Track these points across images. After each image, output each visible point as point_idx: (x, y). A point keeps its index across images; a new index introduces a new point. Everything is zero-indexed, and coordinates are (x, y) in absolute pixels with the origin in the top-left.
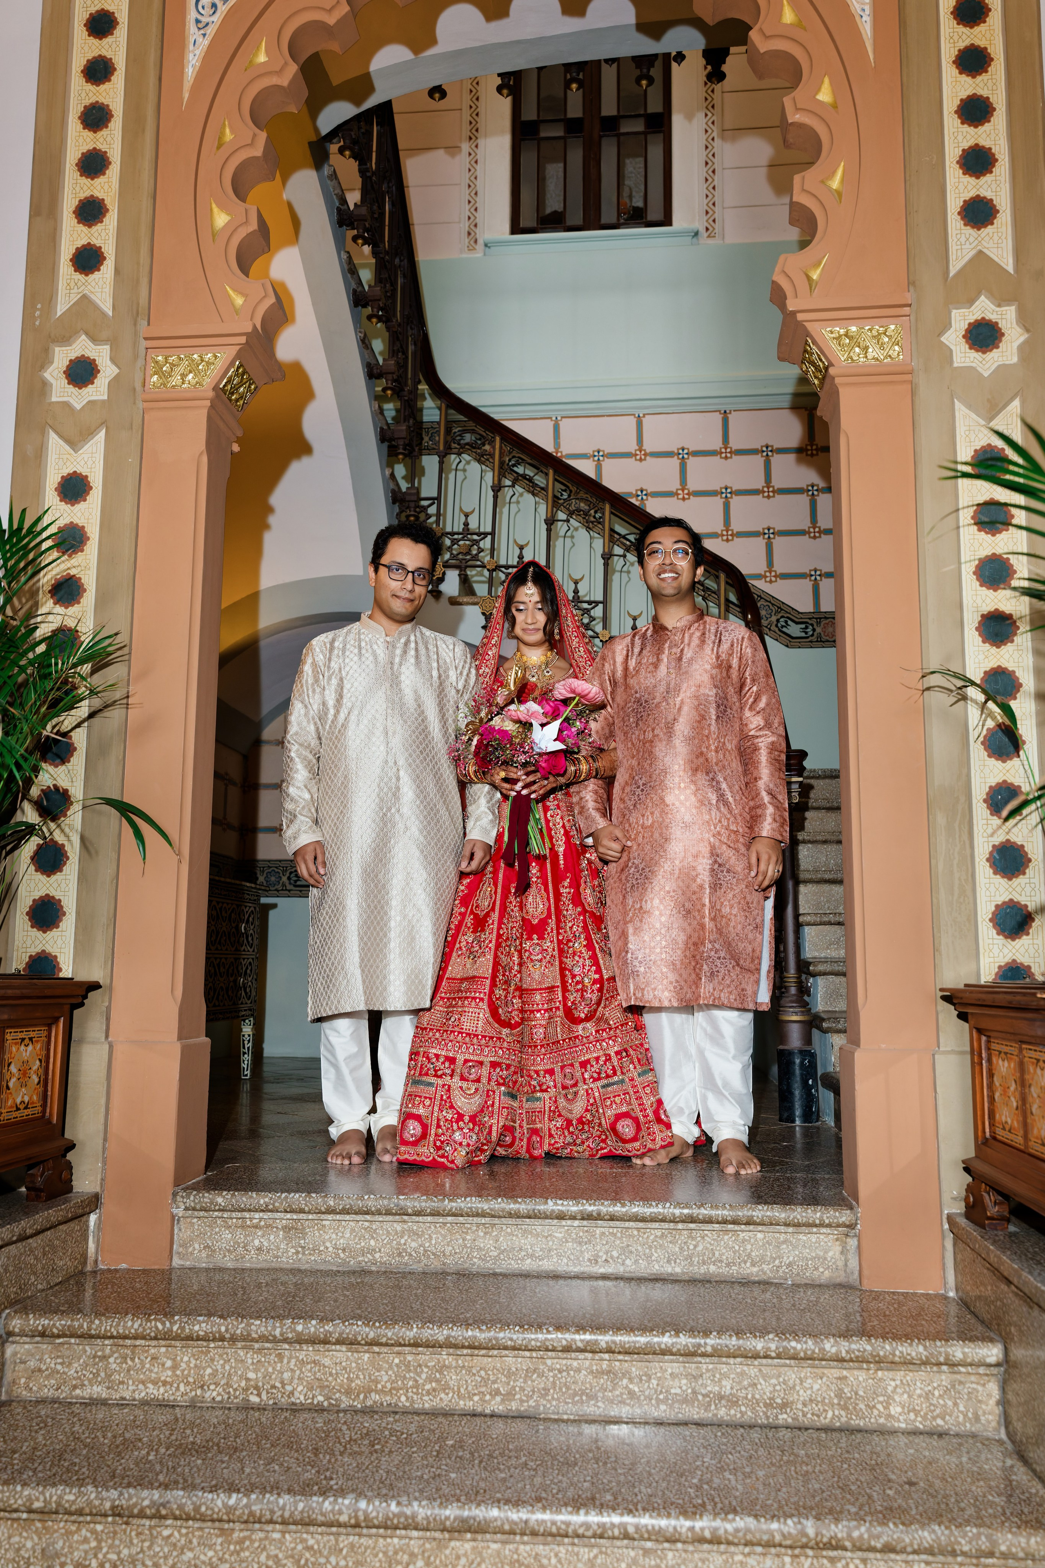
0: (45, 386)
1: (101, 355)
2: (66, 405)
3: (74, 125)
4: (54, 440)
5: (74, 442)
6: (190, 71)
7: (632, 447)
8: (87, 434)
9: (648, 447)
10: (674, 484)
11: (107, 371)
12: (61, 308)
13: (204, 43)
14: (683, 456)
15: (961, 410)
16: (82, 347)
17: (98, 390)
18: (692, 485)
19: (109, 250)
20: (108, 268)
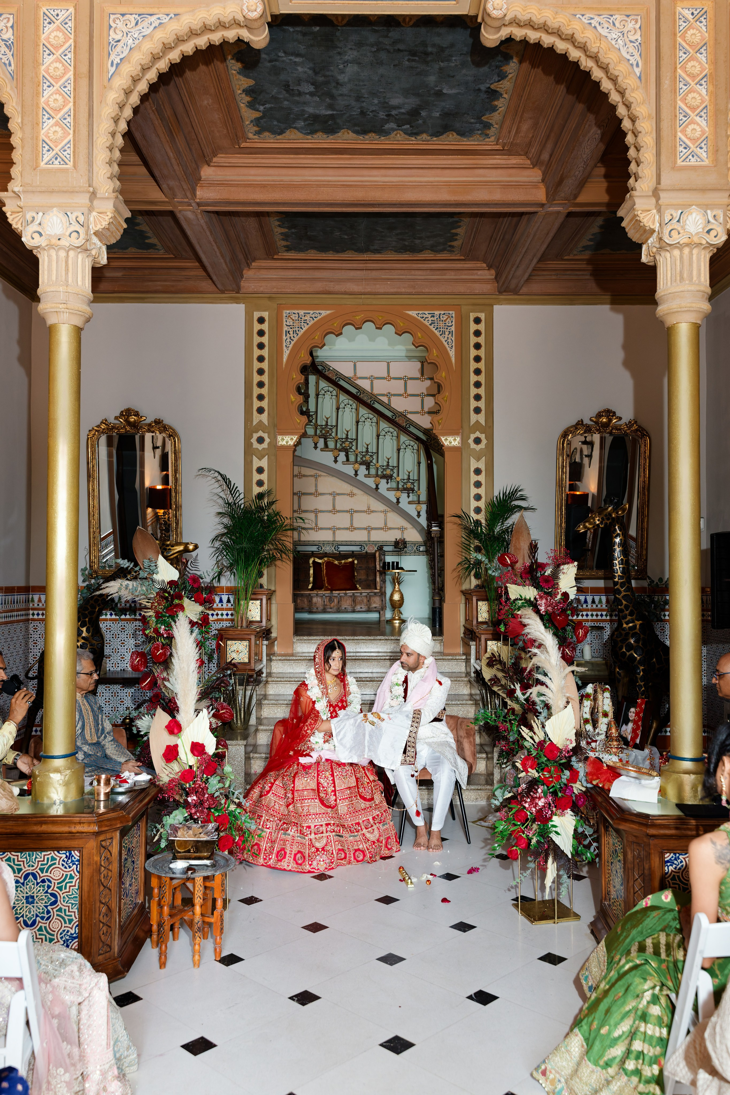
0: (252, 443)
1: (265, 436)
2: (257, 449)
3: (255, 374)
4: (255, 458)
5: (260, 459)
6: (285, 360)
7: (385, 375)
8: (264, 456)
9: (392, 375)
10: (402, 391)
11: (267, 440)
12: (254, 423)
13: (288, 352)
14: (405, 379)
15: (472, 459)
16: (260, 434)
17: (265, 445)
18: (409, 392)
19: (266, 408)
20: (266, 413)
